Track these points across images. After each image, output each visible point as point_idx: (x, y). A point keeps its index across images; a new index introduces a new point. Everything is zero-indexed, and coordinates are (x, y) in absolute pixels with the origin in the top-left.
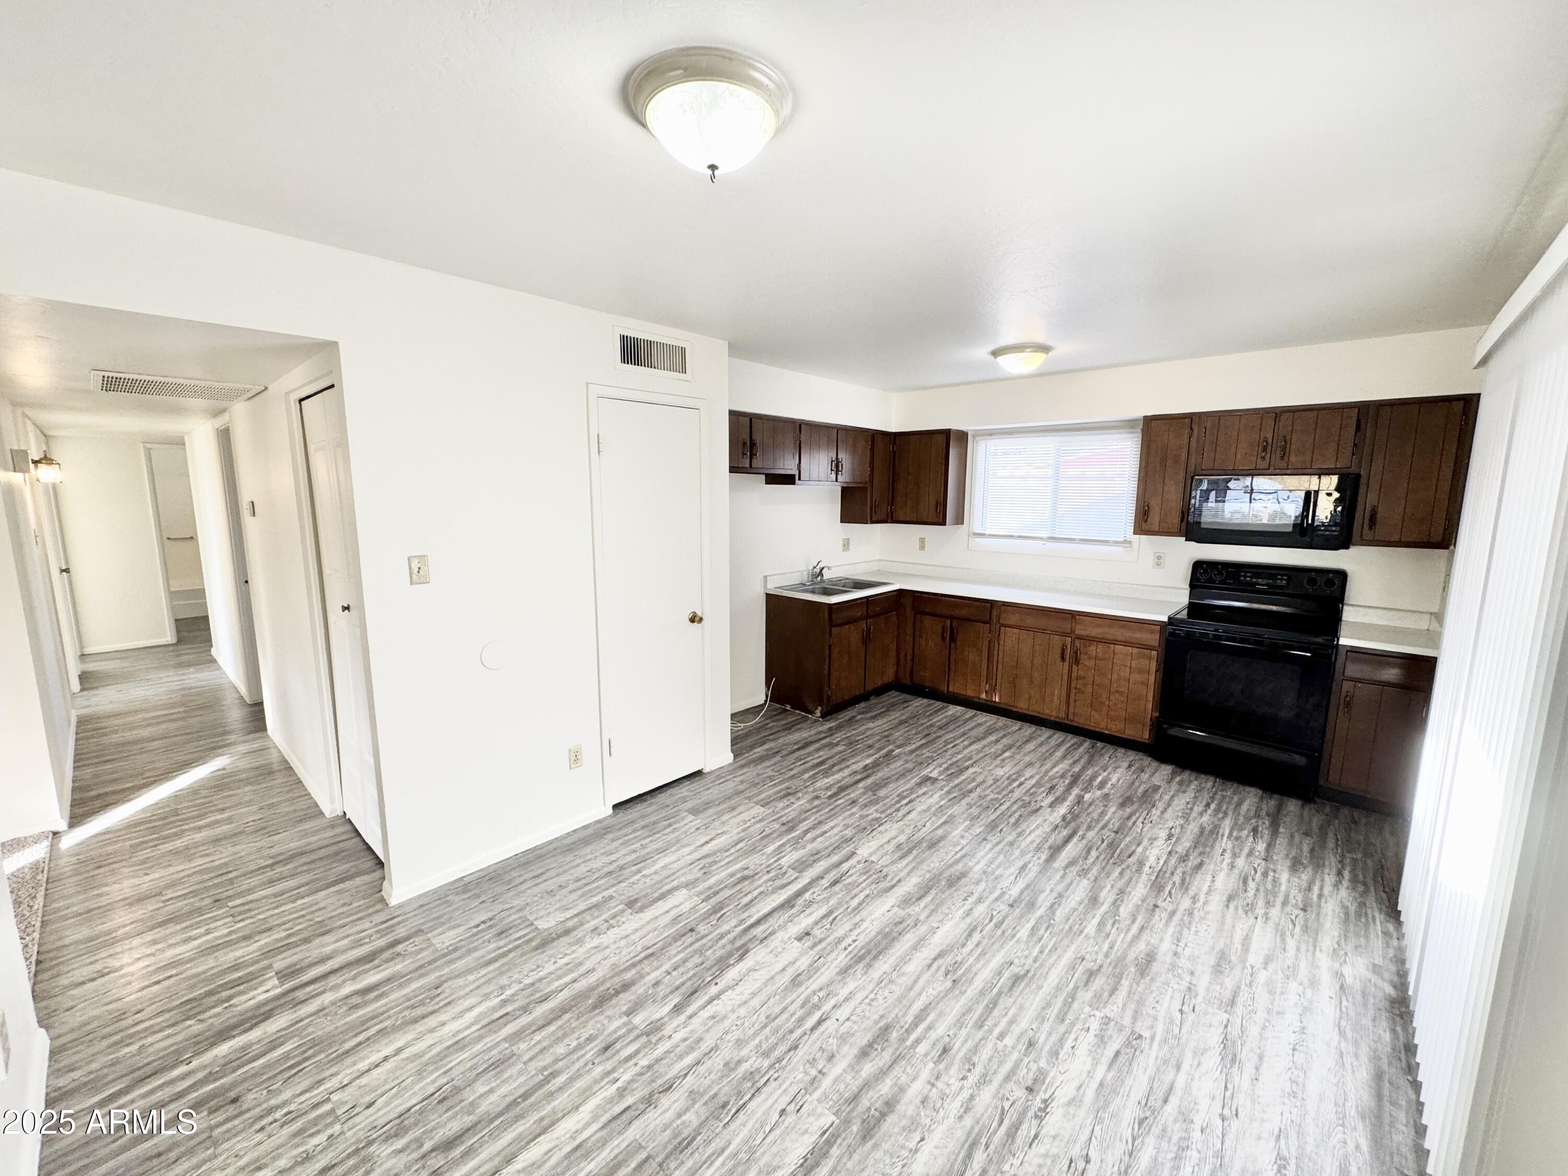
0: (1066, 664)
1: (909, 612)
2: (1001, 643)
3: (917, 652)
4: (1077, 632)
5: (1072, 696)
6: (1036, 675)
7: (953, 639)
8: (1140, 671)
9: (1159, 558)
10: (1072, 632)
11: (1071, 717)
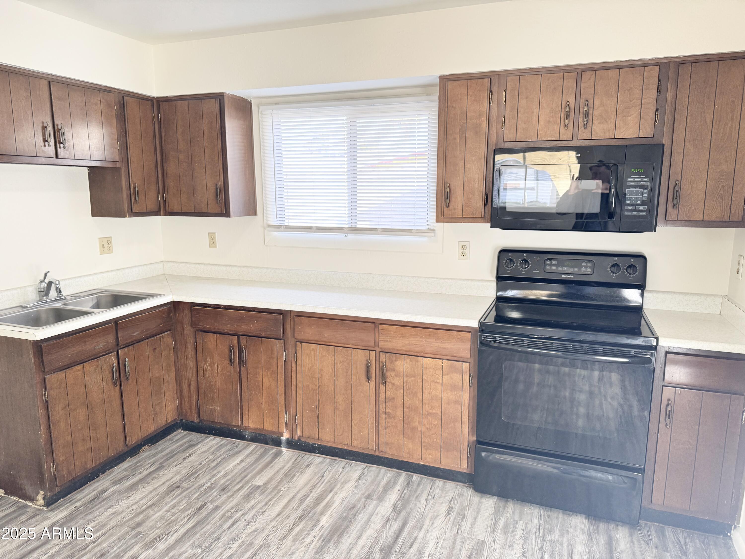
0: (372, 384)
1: (188, 330)
2: (299, 362)
3: (201, 381)
4: (382, 344)
5: (382, 421)
6: (340, 399)
7: (242, 362)
8: (454, 388)
9: (464, 247)
10: (377, 344)
11: (382, 448)
